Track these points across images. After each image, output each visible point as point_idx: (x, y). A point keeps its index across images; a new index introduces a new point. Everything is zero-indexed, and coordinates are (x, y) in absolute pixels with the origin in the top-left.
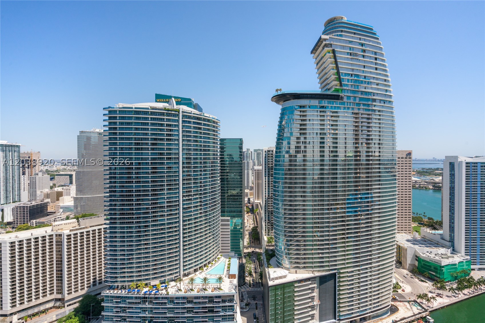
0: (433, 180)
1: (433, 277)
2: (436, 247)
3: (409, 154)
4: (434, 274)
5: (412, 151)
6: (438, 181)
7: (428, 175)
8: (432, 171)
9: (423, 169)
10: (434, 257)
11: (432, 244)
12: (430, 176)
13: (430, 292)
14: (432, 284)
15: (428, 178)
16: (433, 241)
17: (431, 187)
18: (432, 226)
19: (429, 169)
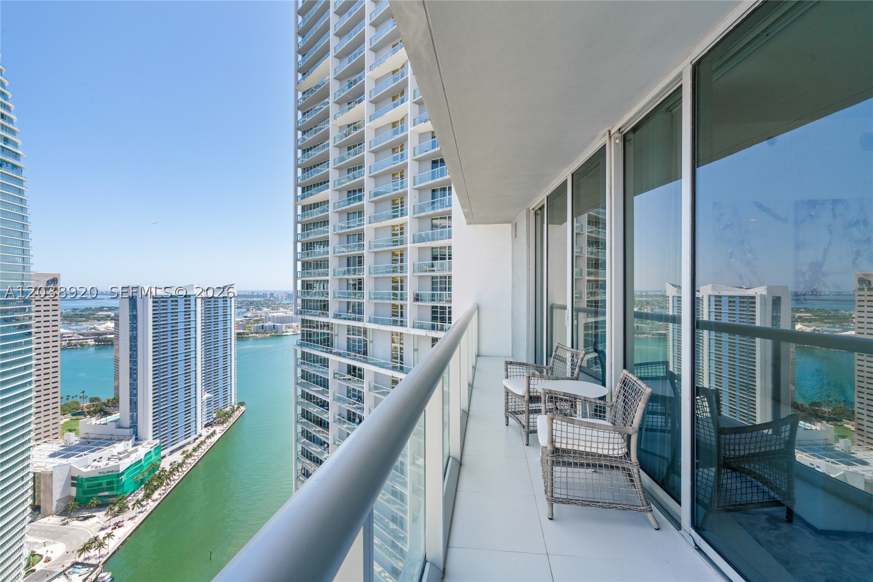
0: (94, 328)
1: (105, 500)
2: (110, 444)
3: (54, 281)
4: (107, 493)
5: (59, 275)
6: (103, 330)
7: (84, 321)
8: (92, 312)
9: (74, 310)
10: (107, 464)
11: (101, 443)
12: (89, 323)
13: (102, 529)
14: (105, 512)
15: (86, 326)
16: (102, 437)
17: (91, 342)
18: (101, 410)
19: (87, 309)
